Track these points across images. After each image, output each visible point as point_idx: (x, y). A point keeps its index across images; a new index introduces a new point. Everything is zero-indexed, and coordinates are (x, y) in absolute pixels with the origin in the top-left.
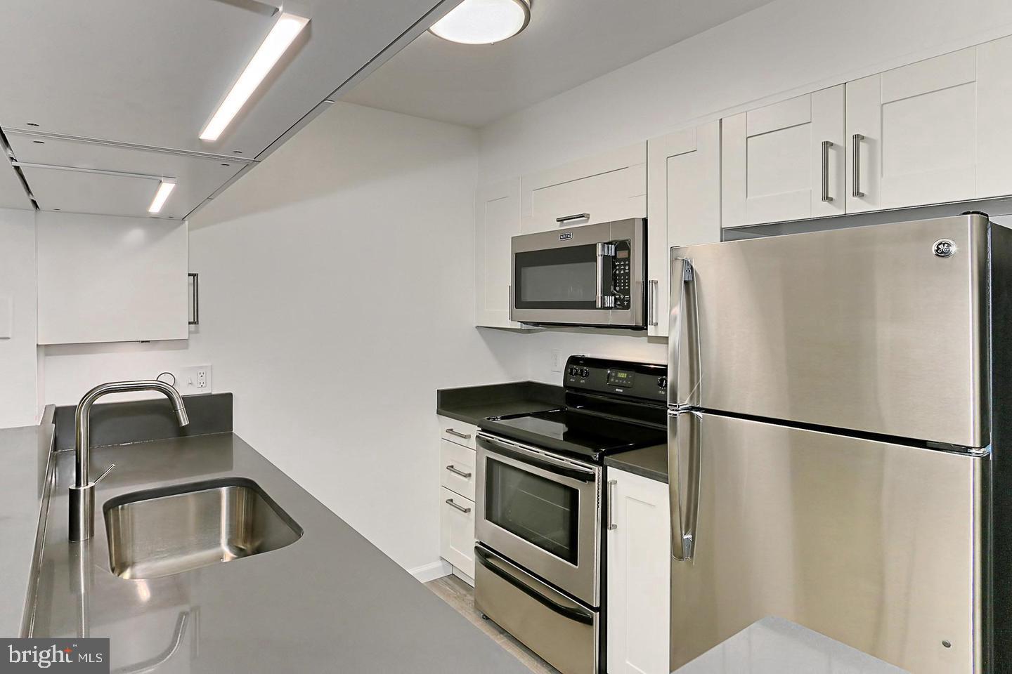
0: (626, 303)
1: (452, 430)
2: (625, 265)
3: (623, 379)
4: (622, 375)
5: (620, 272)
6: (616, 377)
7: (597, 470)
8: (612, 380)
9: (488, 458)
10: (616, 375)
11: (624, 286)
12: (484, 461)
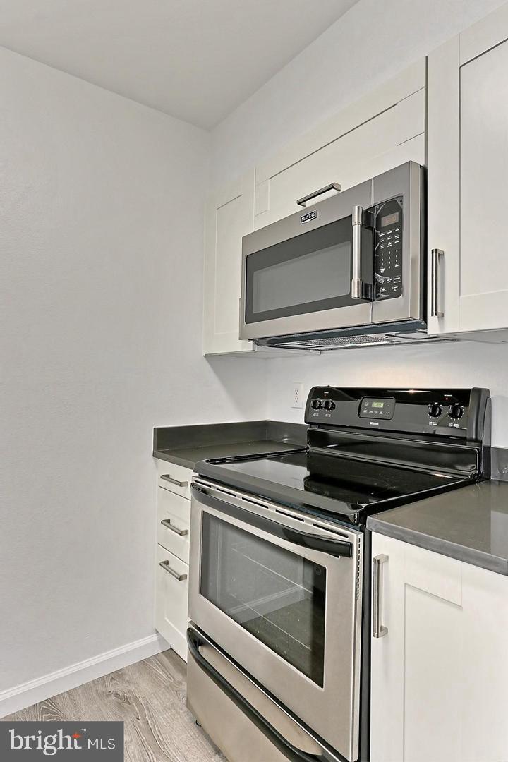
0: (395, 288)
1: (168, 476)
2: (394, 233)
3: (379, 409)
4: (378, 404)
5: (386, 246)
6: (370, 408)
7: (355, 538)
8: (365, 411)
9: (204, 513)
10: (370, 405)
11: (392, 265)
12: (200, 517)
